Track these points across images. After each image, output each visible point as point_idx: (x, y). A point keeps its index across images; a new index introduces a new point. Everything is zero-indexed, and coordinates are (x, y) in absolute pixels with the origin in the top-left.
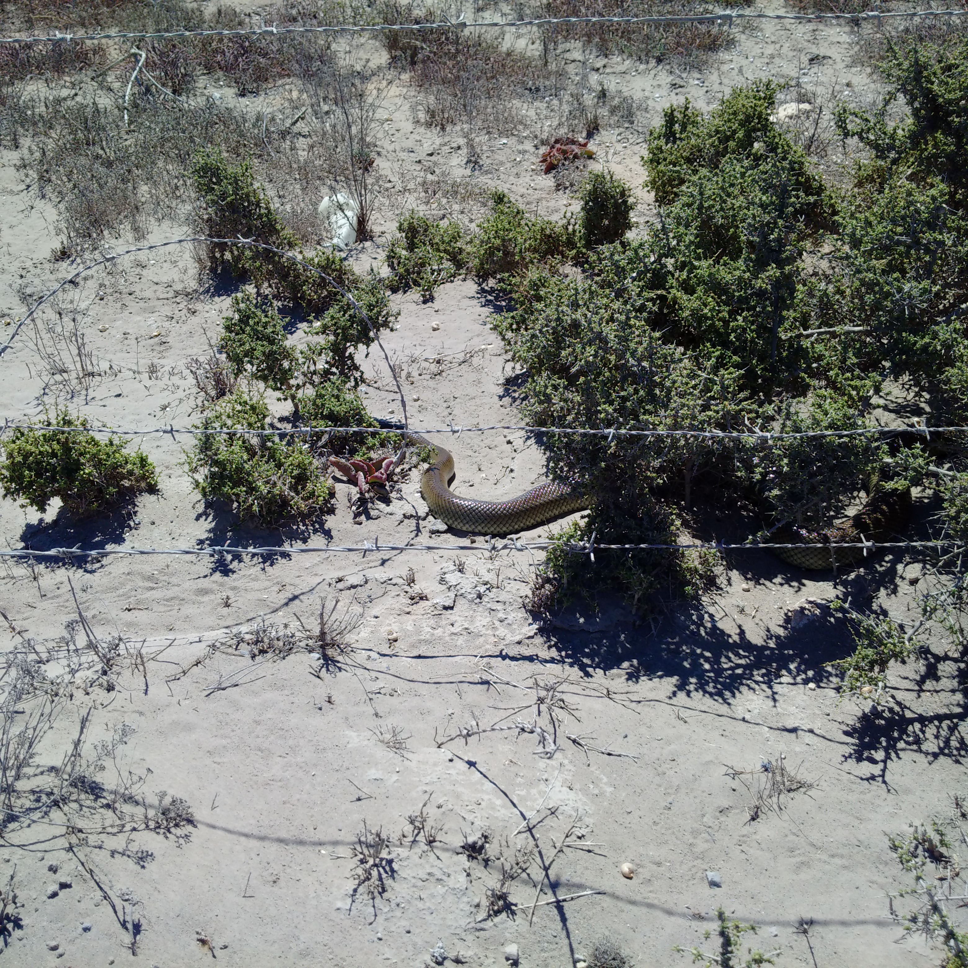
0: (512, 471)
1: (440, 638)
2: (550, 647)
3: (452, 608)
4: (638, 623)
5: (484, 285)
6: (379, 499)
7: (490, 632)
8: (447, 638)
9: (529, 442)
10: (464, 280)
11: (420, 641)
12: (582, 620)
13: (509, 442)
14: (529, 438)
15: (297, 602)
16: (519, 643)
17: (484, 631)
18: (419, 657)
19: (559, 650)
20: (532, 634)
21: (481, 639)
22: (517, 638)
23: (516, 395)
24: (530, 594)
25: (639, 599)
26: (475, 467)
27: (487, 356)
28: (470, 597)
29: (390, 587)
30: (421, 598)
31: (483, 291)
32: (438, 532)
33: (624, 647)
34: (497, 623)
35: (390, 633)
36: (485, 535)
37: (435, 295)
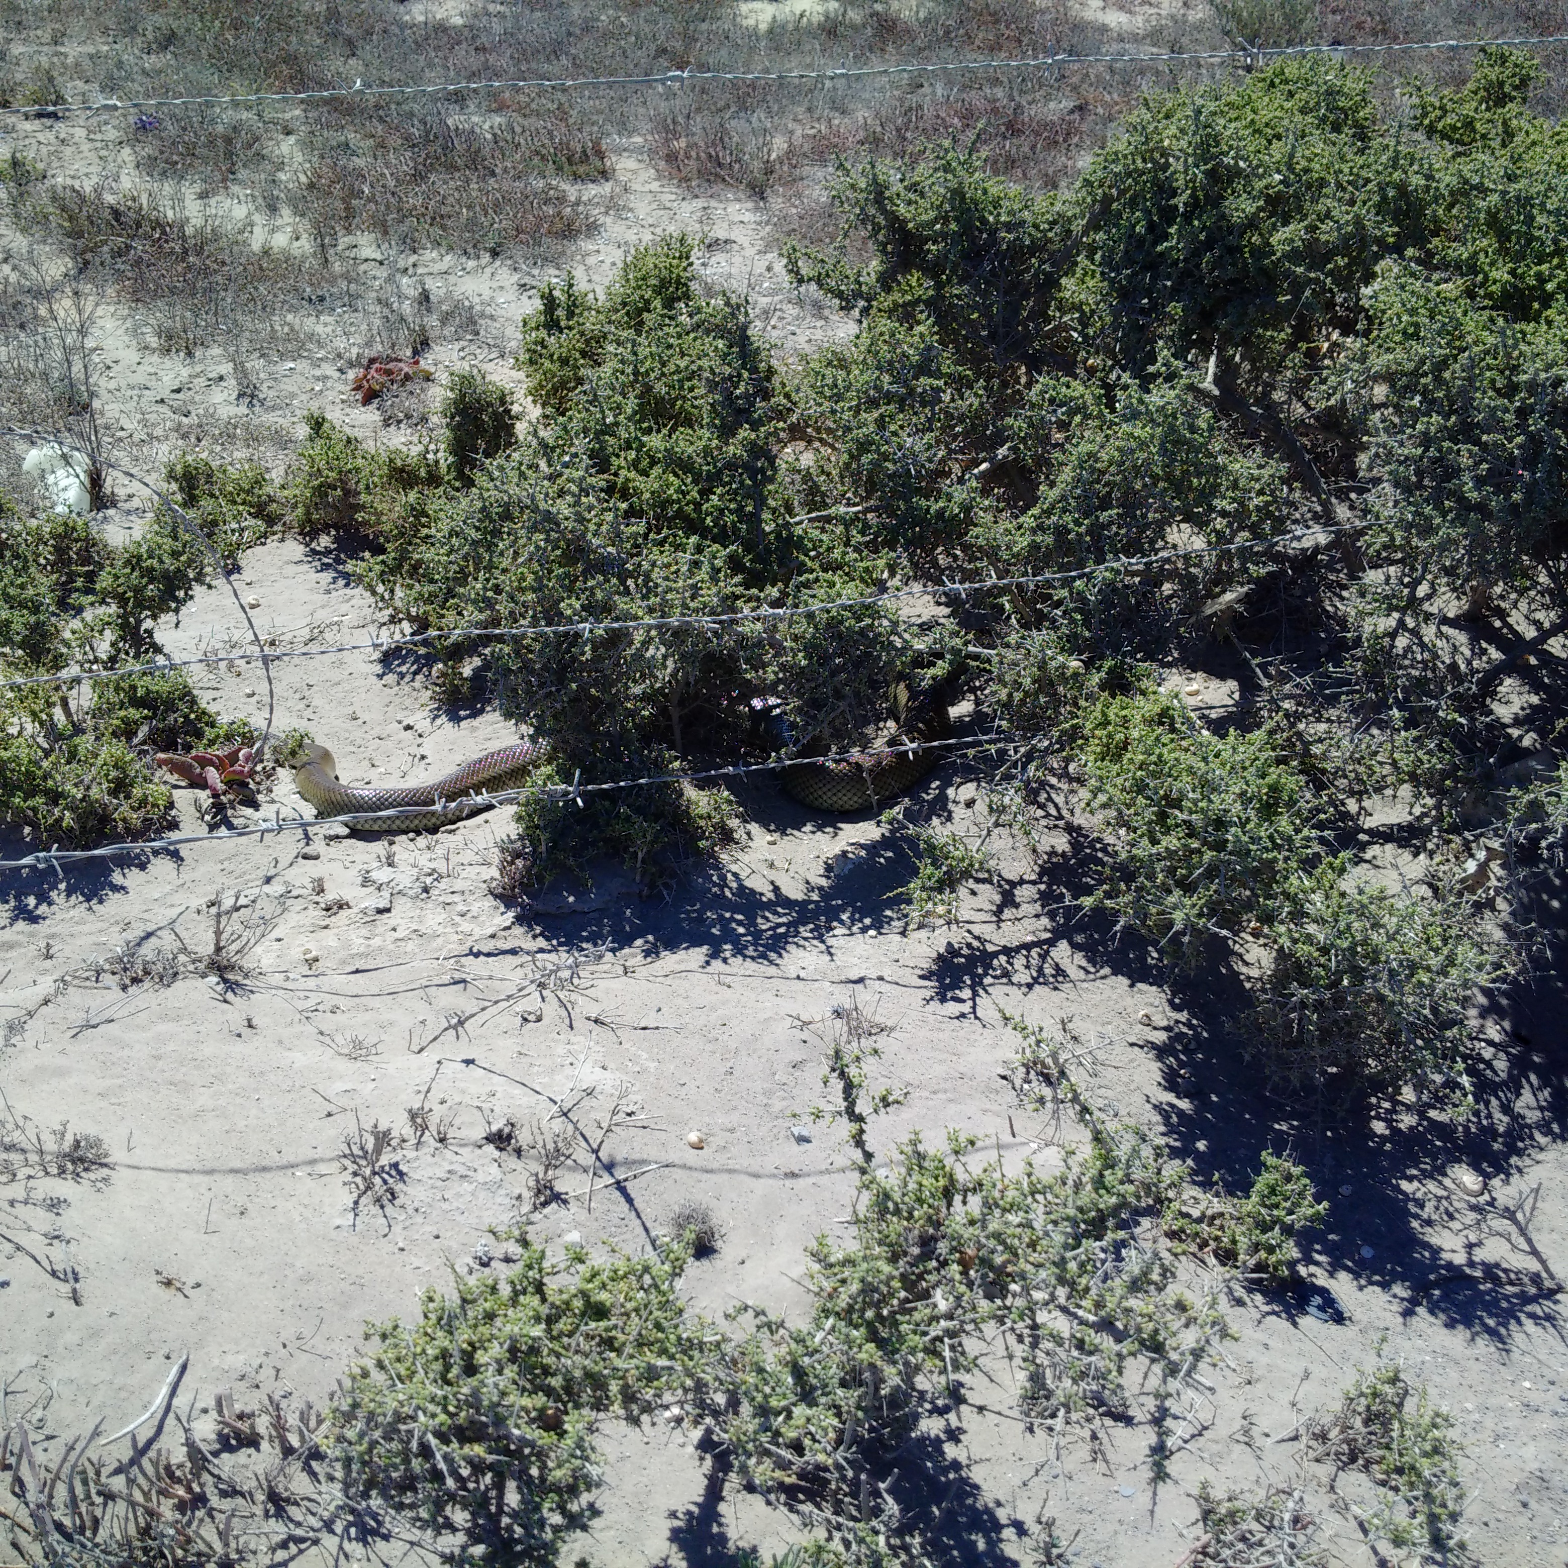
0: (423, 757)
1: (380, 949)
2: (535, 937)
3: (388, 910)
4: (645, 892)
5: (314, 545)
6: (242, 803)
7: (450, 930)
8: (391, 947)
9: (439, 722)
10: (282, 540)
11: (353, 957)
12: (571, 899)
13: (408, 728)
14: (436, 717)
15: (153, 939)
16: (493, 936)
17: (441, 930)
18: (357, 971)
19: (548, 939)
20: (508, 923)
21: (440, 940)
22: (490, 931)
23: (404, 669)
24: (497, 874)
25: (643, 861)
26: (366, 763)
27: (344, 630)
28: (411, 893)
29: (289, 902)
30: (341, 907)
31: (314, 552)
32: (337, 837)
33: (632, 925)
34: (458, 919)
35: (308, 951)
36: (406, 832)
37: (242, 563)
